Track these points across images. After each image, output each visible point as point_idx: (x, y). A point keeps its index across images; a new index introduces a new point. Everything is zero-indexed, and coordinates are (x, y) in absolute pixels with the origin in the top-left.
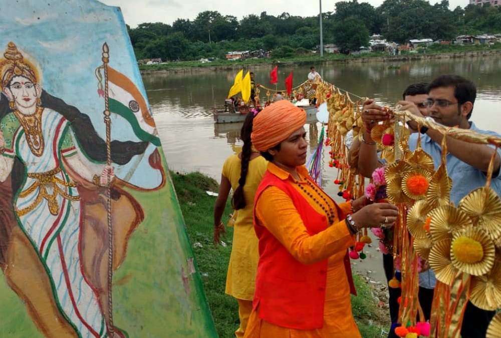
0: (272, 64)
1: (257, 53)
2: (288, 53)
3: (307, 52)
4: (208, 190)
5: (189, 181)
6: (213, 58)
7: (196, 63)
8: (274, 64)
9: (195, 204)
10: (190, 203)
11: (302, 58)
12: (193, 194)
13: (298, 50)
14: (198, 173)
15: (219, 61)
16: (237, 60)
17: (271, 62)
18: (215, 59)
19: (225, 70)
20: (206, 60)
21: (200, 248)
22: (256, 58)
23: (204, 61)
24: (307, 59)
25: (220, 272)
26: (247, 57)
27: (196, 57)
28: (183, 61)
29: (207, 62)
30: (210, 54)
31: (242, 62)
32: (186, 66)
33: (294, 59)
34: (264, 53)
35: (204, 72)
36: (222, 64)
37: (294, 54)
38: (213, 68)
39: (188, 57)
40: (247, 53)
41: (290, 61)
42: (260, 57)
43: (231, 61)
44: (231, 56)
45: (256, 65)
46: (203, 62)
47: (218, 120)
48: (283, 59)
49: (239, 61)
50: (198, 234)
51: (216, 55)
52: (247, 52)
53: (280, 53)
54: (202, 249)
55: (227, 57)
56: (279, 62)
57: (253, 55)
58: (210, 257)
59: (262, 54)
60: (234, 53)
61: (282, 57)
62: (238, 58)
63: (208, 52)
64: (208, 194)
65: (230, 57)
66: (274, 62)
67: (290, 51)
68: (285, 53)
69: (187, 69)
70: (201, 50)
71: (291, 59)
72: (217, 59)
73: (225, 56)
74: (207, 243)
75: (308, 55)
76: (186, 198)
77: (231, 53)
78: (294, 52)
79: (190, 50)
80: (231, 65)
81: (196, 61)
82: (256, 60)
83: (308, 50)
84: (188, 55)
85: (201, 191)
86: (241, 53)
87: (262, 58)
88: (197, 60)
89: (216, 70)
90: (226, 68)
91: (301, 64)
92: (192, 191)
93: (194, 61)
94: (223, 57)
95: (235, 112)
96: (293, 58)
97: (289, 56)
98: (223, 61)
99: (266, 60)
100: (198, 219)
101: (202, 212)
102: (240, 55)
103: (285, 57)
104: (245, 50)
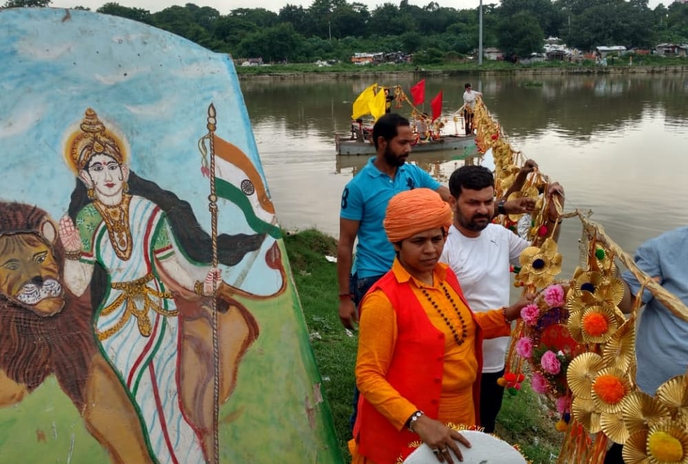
0: (414, 72)
1: (394, 56)
2: (436, 58)
3: (461, 58)
4: (328, 254)
5: (303, 243)
6: (334, 61)
7: (310, 67)
8: (416, 72)
9: (310, 274)
10: (303, 273)
11: (453, 66)
12: (307, 260)
13: (450, 54)
14: (314, 230)
15: (342, 65)
16: (366, 65)
17: (413, 69)
18: (337, 62)
19: (350, 78)
20: (325, 63)
21: (319, 340)
22: (391, 63)
23: (321, 64)
24: (462, 67)
25: (345, 375)
26: (380, 62)
27: (311, 59)
28: (291, 62)
29: (325, 66)
30: (330, 54)
31: (373, 67)
32: (297, 70)
33: (443, 67)
34: (403, 57)
35: (321, 79)
36: (346, 69)
37: (444, 59)
38: (334, 75)
39: (299, 57)
40: (380, 56)
41: (438, 69)
42: (398, 62)
43: (359, 67)
44: (359, 58)
45: (392, 73)
46: (320, 66)
47: (340, 151)
48: (429, 65)
49: (369, 66)
50: (315, 319)
51: (338, 56)
52: (381, 54)
53: (425, 57)
54: (321, 342)
55: (353, 60)
56: (423, 70)
57: (388, 59)
58: (332, 353)
59: (401, 58)
60: (363, 55)
61: (427, 64)
62: (367, 62)
63: (327, 51)
64: (327, 261)
65: (357, 60)
66: (416, 70)
67: (439, 56)
68: (431, 58)
69: (298, 75)
70: (317, 49)
71: (439, 67)
72: (339, 62)
73: (350, 59)
74: (327, 331)
75: (462, 62)
76: (298, 265)
77: (358, 55)
78: (444, 57)
79: (303, 49)
80: (358, 71)
81: (311, 64)
82: (392, 66)
83: (462, 55)
84: (300, 55)
85: (318, 256)
86: (371, 55)
87: (399, 64)
88: (312, 62)
89: (337, 78)
90: (351, 75)
91: (452, 74)
92: (307, 256)
93: (307, 64)
94: (348, 60)
95: (363, 141)
96: (442, 65)
97: (436, 62)
98: (348, 65)
99: (406, 66)
100: (314, 295)
101: (320, 285)
102: (370, 57)
103: (431, 63)
104: (377, 52)
